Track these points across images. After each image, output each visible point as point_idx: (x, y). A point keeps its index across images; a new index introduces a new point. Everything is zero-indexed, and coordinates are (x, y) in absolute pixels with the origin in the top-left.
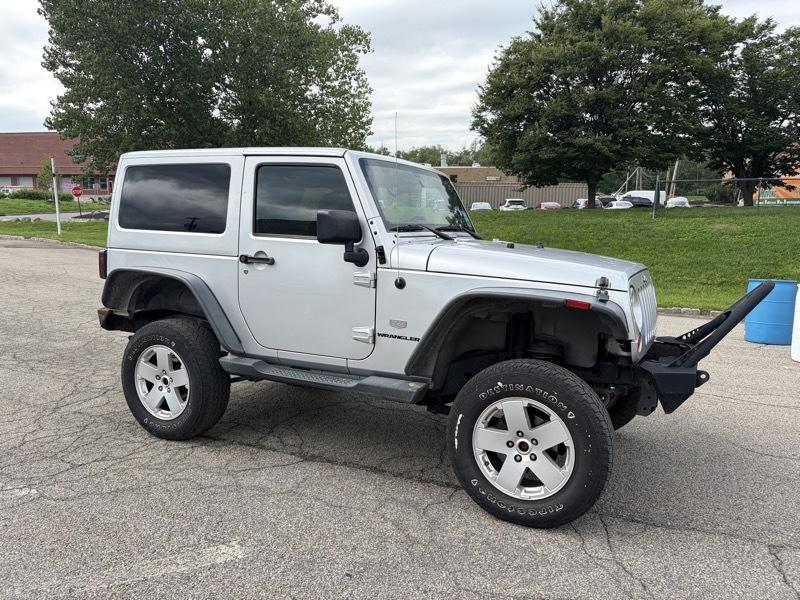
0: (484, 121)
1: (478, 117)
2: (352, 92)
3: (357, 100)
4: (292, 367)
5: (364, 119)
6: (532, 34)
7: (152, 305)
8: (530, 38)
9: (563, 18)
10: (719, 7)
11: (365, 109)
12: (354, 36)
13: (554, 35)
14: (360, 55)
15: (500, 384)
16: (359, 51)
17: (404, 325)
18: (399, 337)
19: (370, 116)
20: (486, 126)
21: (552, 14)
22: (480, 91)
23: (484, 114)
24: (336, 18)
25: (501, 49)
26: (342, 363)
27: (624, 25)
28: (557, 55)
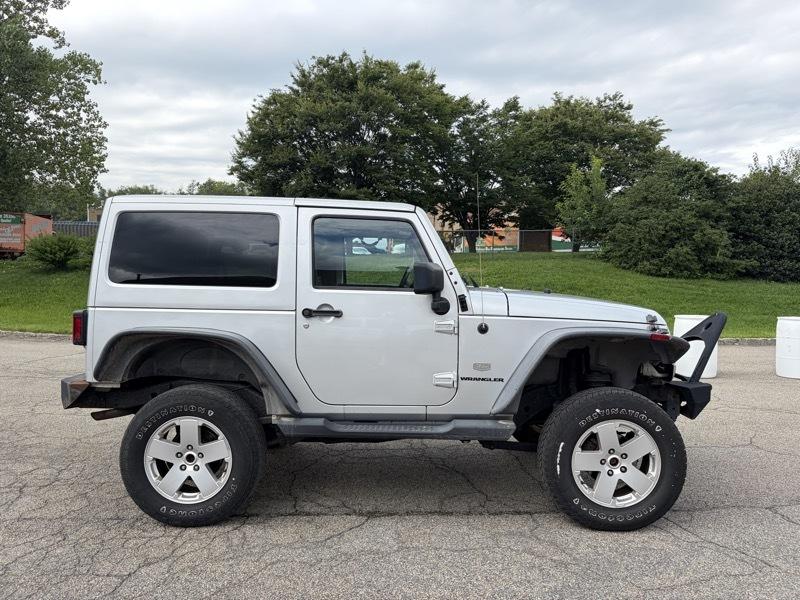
0: (244, 167)
1: (239, 162)
2: (83, 125)
3: (89, 134)
4: (356, 421)
5: (97, 155)
6: (291, 88)
7: (142, 372)
8: (288, 91)
9: (319, 78)
10: (443, 86)
11: (100, 145)
12: (83, 64)
13: (314, 92)
14: (90, 86)
15: (598, 410)
16: (89, 81)
17: (487, 367)
18: (483, 379)
19: (104, 152)
20: (245, 171)
21: (309, 73)
22: (238, 136)
23: (244, 159)
24: (62, 43)
25: (261, 99)
26: (421, 411)
27: (376, 91)
28: (320, 111)
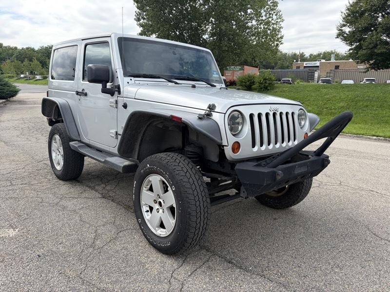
0: (344, 33)
1: (340, 30)
2: (273, 21)
3: (275, 26)
4: (97, 150)
5: (279, 36)
11: (279, 31)
15: (148, 165)
19: (282, 35)
20: (345, 35)
22: (343, 15)
23: (344, 28)
26: (108, 149)
